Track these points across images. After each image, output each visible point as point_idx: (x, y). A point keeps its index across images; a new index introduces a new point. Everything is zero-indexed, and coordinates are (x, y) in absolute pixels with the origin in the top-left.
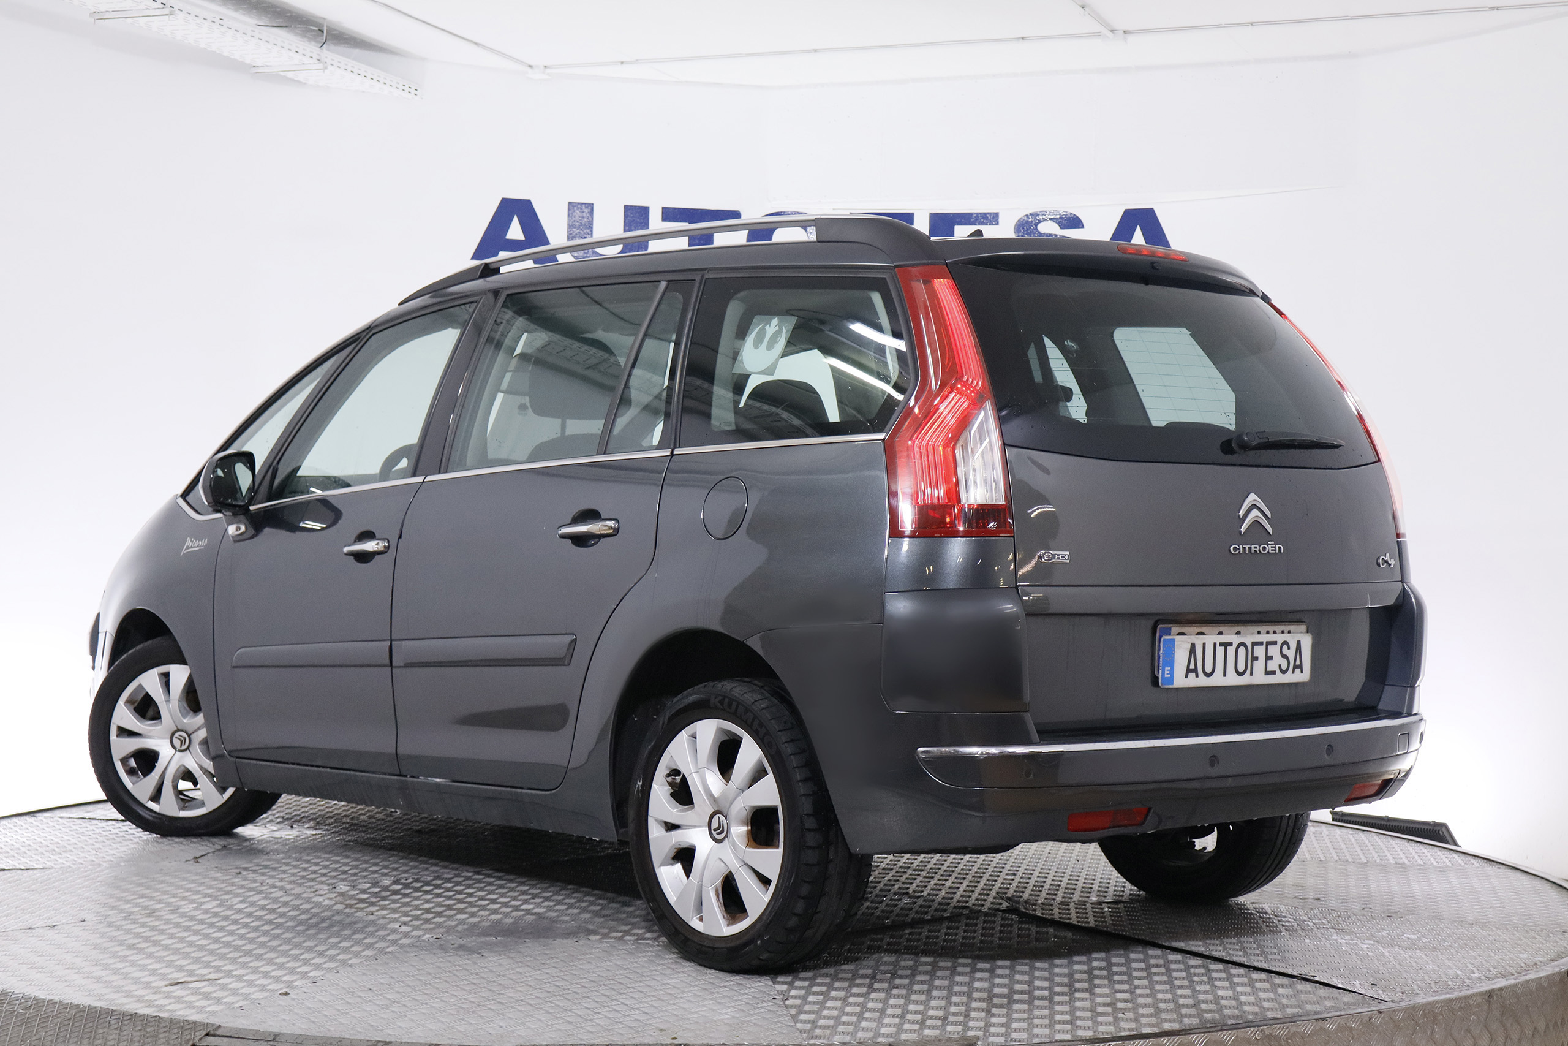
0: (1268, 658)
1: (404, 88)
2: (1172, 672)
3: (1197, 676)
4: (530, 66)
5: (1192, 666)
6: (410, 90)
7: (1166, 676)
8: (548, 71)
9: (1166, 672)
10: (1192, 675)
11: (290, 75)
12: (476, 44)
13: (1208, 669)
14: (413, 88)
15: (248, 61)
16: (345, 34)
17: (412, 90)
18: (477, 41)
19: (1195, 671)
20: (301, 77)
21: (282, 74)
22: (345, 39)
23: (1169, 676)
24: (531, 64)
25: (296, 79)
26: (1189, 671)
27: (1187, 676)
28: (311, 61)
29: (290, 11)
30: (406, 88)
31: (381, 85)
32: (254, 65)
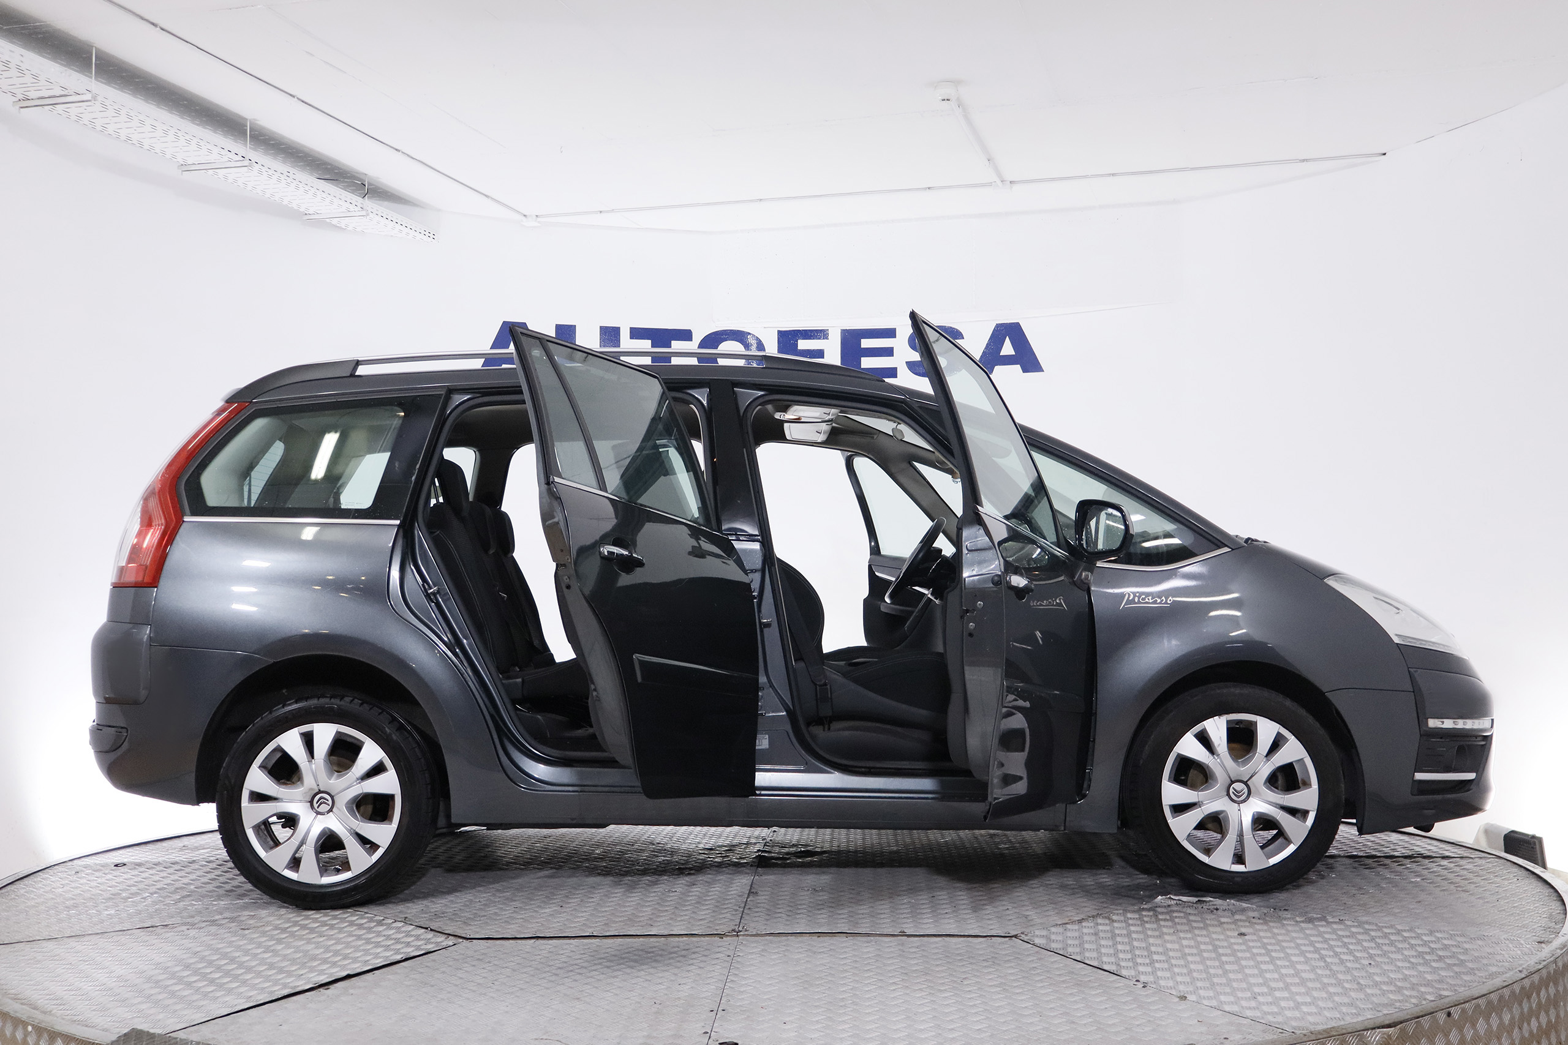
1: (425, 233)
4: (525, 216)
6: (429, 235)
8: (539, 219)
11: (335, 222)
12: (486, 196)
14: (432, 233)
15: (302, 210)
16: (379, 188)
17: (431, 235)
18: (486, 194)
20: (343, 223)
21: (328, 220)
22: (379, 192)
24: (526, 213)
25: (338, 225)
28: (357, 209)
29: (339, 168)
30: (427, 233)
31: (408, 230)
32: (307, 212)
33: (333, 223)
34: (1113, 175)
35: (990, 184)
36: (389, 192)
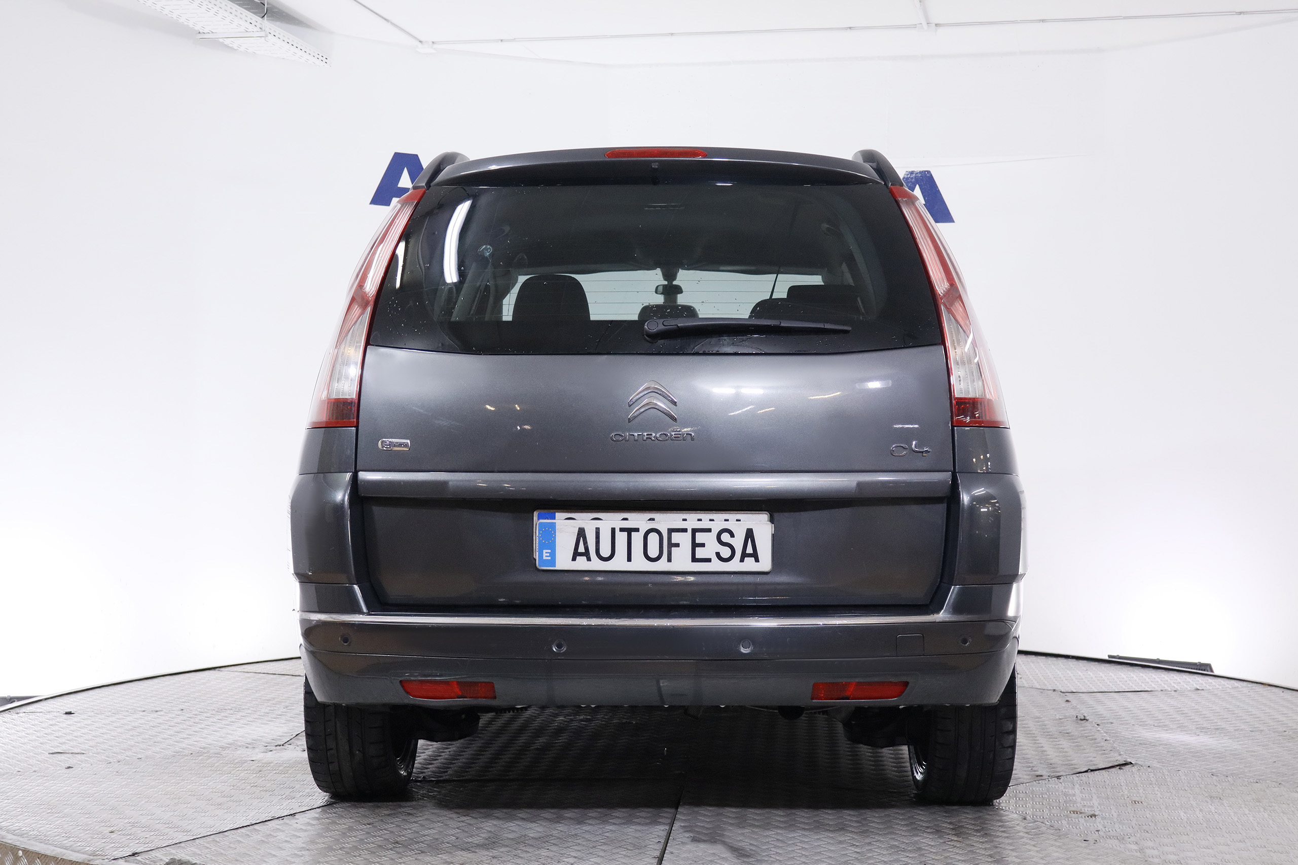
0: (695, 545)
2: (553, 555)
3: (589, 559)
4: (421, 42)
5: (581, 549)
7: (544, 558)
8: (435, 46)
9: (545, 554)
10: (581, 560)
11: (227, 42)
13: (605, 551)
14: (325, 57)
15: (198, 28)
16: (276, 8)
17: (324, 59)
19: (586, 554)
20: (236, 43)
21: (221, 40)
22: (276, 12)
23: (549, 558)
24: (421, 39)
25: (231, 45)
26: (576, 554)
27: (574, 559)
30: (320, 57)
31: (302, 53)
32: (201, 31)
33: (226, 43)
34: (1043, 21)
35: (914, 26)
36: (284, 12)
